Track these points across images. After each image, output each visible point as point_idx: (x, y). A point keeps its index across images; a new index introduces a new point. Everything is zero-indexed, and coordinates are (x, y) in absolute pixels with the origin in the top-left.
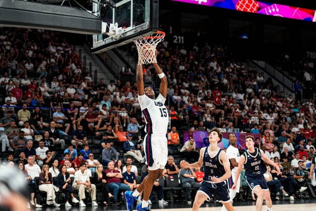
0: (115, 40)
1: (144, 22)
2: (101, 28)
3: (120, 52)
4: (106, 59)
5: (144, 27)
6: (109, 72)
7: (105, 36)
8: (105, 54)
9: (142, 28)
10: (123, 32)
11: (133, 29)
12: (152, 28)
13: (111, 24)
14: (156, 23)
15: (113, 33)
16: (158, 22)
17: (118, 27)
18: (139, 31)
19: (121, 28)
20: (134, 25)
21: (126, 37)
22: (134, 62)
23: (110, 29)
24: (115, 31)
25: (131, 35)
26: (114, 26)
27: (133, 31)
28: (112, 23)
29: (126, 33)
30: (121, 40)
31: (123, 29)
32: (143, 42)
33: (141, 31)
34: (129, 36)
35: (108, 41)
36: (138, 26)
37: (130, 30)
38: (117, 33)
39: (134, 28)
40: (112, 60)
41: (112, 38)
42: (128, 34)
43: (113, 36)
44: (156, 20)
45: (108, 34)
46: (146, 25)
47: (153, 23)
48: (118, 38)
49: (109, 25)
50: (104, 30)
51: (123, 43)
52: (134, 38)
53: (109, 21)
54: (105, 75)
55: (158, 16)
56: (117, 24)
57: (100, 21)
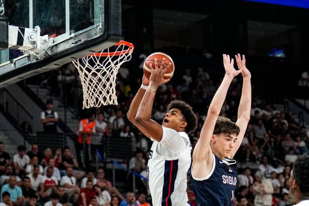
0: (35, 61)
1: (92, 24)
2: (7, 38)
3: (34, 88)
4: (7, 103)
5: (93, 32)
6: (13, 128)
7: (15, 53)
8: (5, 93)
9: (89, 36)
10: (51, 44)
11: (71, 38)
12: (109, 35)
13: (26, 29)
14: (117, 25)
15: (31, 46)
16: (120, 23)
17: (42, 34)
18: (83, 41)
19: (46, 37)
20: (73, 31)
21: (57, 54)
22: (63, 109)
23: (25, 38)
24: (34, 43)
25: (67, 50)
26: (33, 33)
27: (72, 41)
28: (28, 27)
29: (56, 45)
30: (48, 59)
31: (52, 39)
32: (92, 63)
33: (86, 42)
34: (63, 52)
35: (20, 62)
36: (81, 32)
37: (66, 40)
38: (39, 46)
39: (73, 35)
40: (18, 104)
41: (29, 57)
42: (61, 48)
43: (32, 53)
44: (117, 20)
45: (20, 48)
46: (97, 29)
47: (112, 26)
48: (41, 56)
49: (23, 31)
50: (13, 41)
51: (52, 66)
52: (73, 56)
53: (22, 24)
54: (6, 134)
55: (120, 11)
56: (38, 28)
57: (5, 23)
